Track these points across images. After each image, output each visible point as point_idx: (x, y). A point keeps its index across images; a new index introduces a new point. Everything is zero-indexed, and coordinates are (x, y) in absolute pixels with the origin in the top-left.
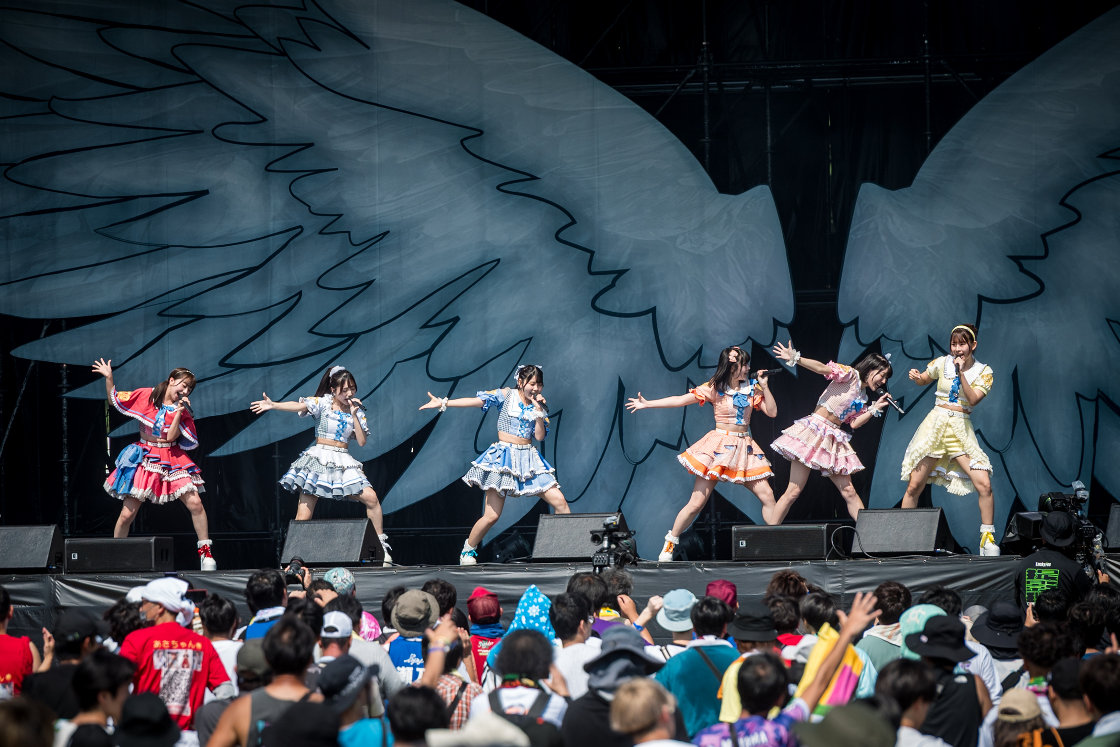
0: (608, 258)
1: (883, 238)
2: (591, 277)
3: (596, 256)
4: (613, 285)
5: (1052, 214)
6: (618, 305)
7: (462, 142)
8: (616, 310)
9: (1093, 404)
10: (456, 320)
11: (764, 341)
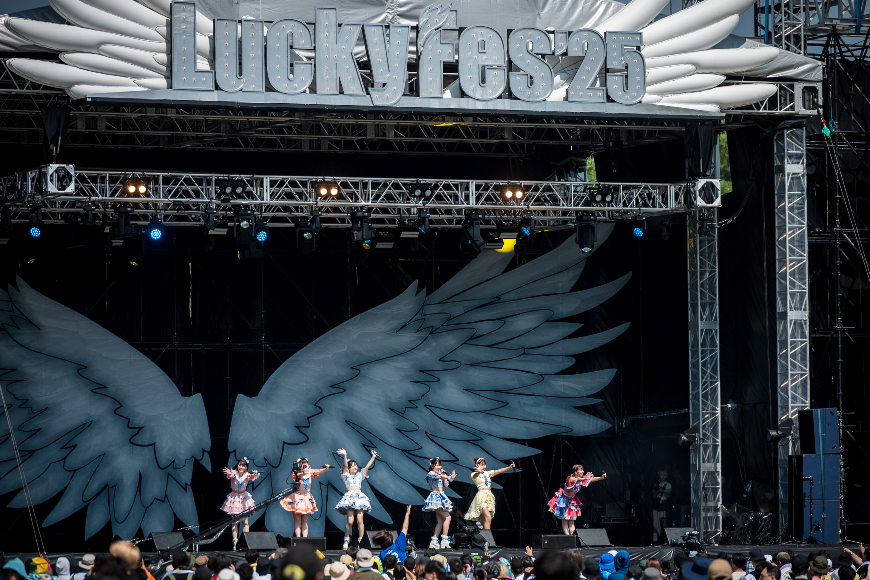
0: (138, 421)
1: (246, 417)
2: (129, 430)
3: (131, 421)
4: (138, 433)
5: (312, 410)
6: (140, 441)
7: (78, 371)
8: (139, 443)
9: (326, 487)
10: (76, 446)
11: (199, 458)
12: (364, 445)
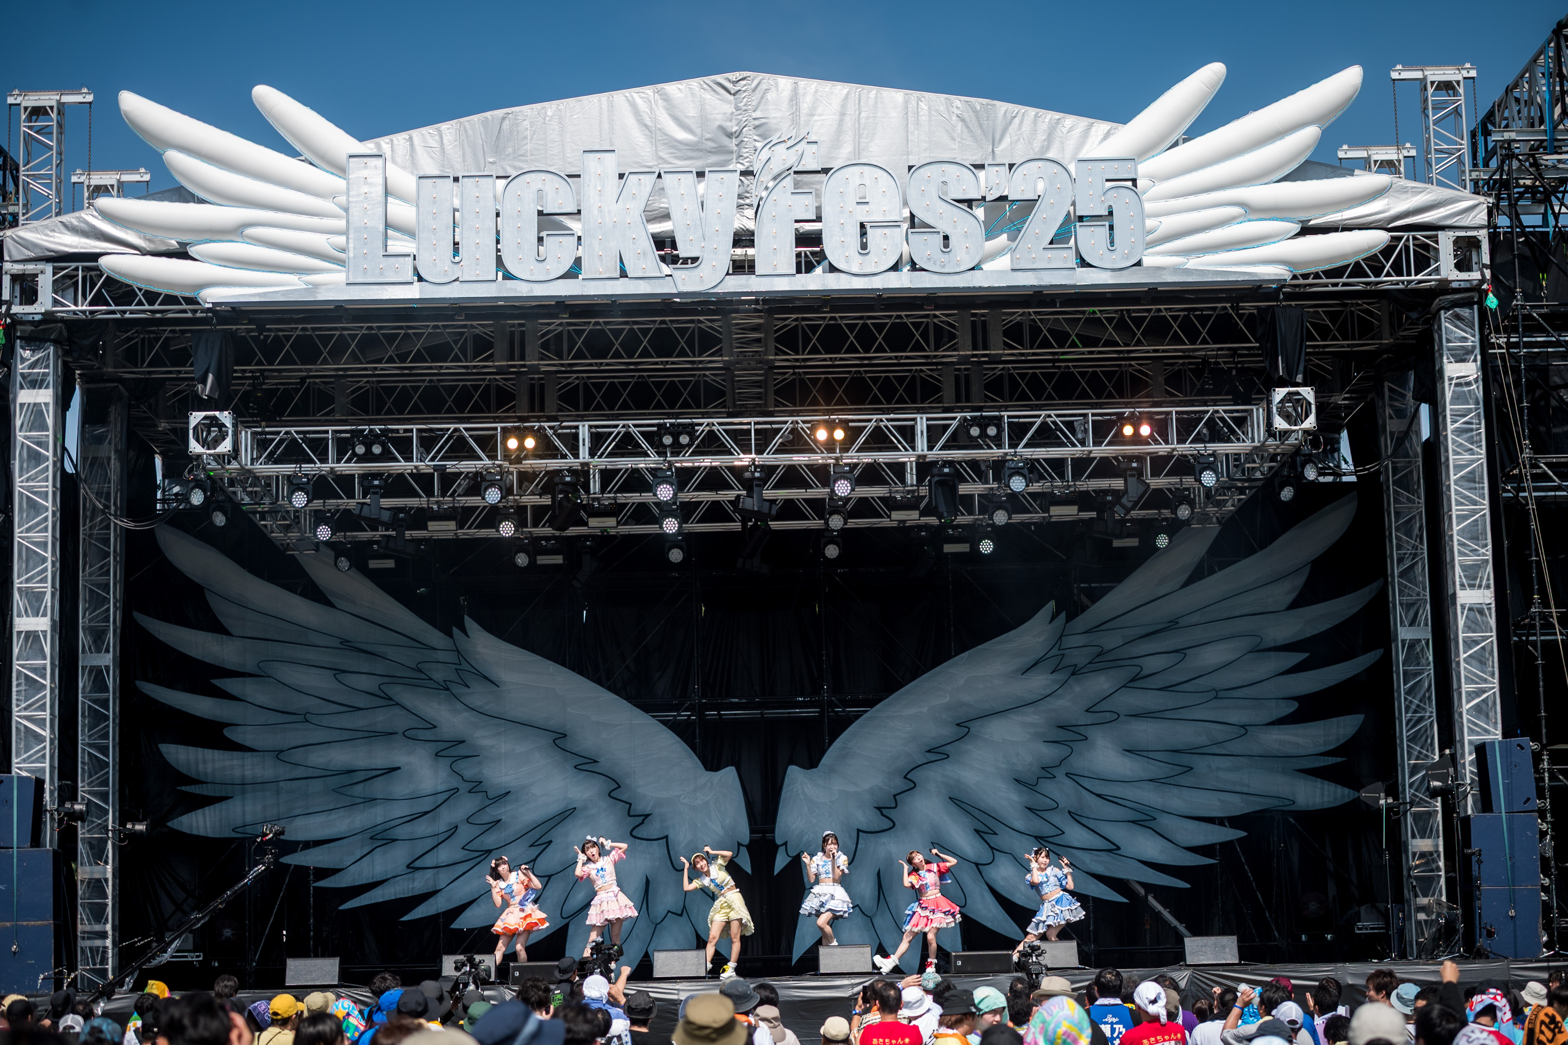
0: (640, 807)
1: (801, 797)
2: (630, 818)
3: (633, 806)
4: (643, 823)
5: (899, 783)
6: (646, 834)
7: (553, 741)
8: (645, 837)
10: (550, 842)
12: (977, 831)
